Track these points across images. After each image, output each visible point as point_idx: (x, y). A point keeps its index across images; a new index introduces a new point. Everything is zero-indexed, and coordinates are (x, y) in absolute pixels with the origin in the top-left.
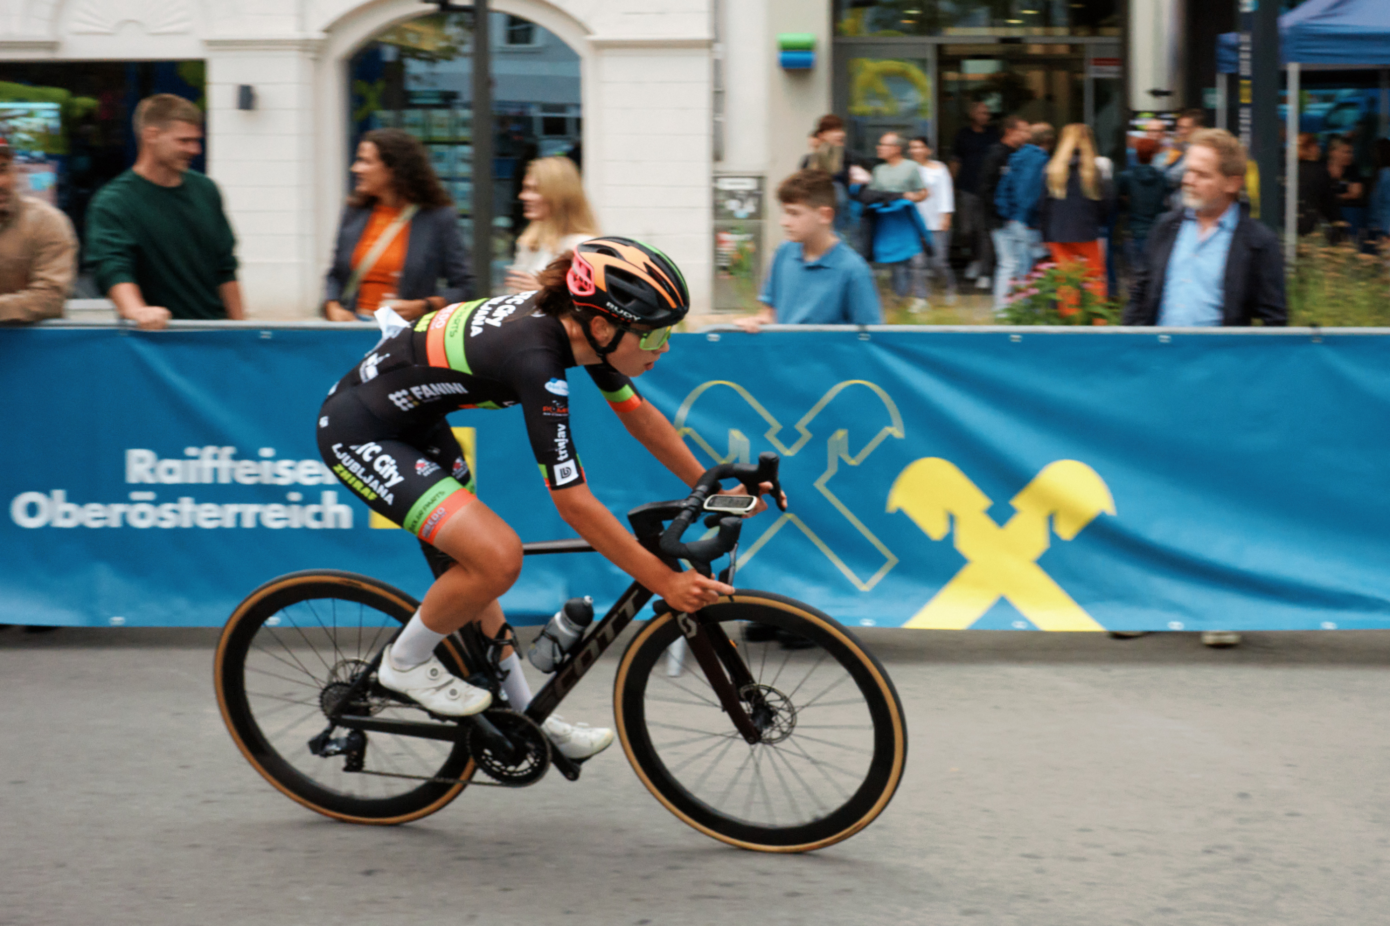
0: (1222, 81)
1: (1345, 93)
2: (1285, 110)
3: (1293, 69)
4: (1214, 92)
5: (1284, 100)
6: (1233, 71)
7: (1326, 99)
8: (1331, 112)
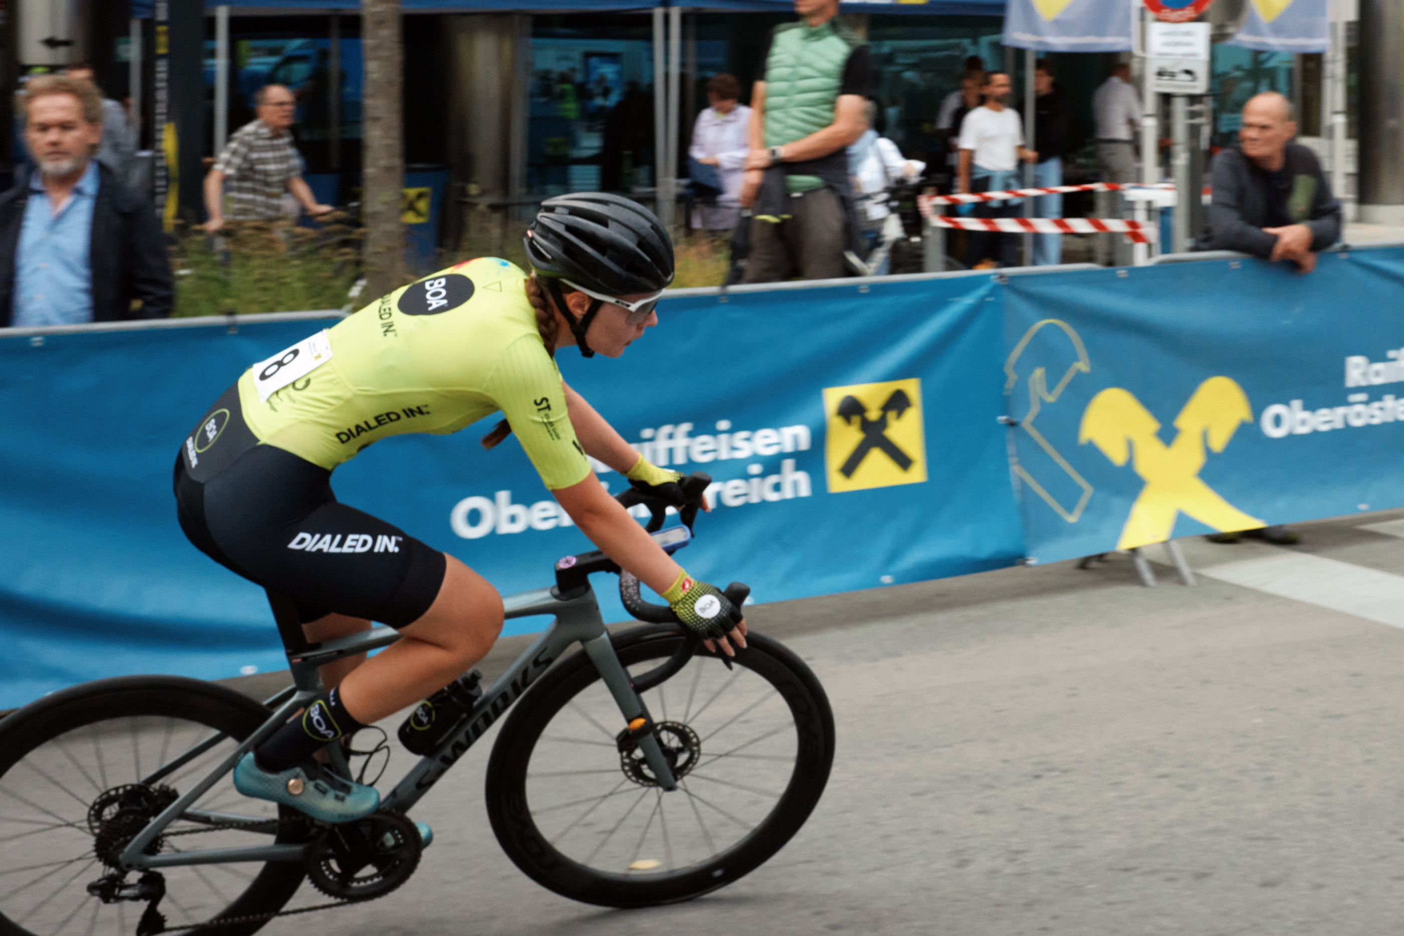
0: (136, 27)
1: (294, 45)
2: (213, 66)
3: (222, 14)
4: (128, 42)
5: (212, 54)
6: (147, 16)
7: (272, 52)
8: (278, 67)
